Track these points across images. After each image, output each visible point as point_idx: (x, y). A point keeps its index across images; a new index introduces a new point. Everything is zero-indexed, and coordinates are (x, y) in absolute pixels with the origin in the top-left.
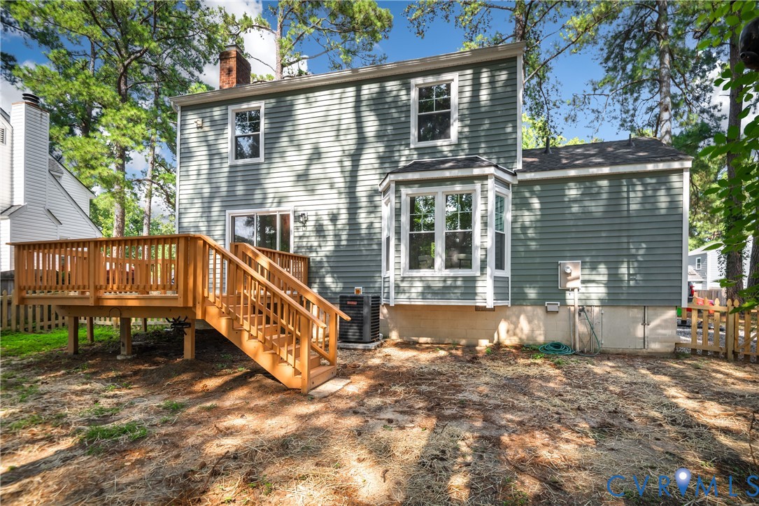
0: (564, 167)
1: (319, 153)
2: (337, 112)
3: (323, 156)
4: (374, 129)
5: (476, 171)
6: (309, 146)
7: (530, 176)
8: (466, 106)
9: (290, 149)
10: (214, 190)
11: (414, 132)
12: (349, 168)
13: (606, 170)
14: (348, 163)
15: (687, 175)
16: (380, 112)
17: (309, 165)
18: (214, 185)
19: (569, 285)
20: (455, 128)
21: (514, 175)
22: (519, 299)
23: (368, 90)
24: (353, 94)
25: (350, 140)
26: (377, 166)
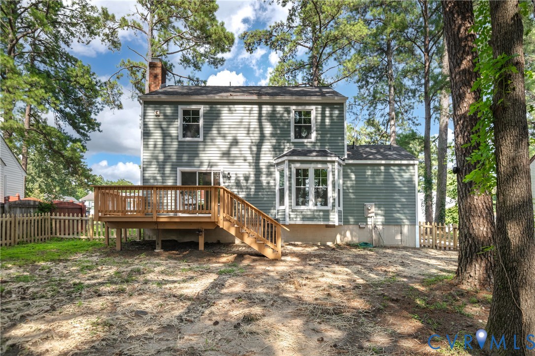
0: (366, 159)
1: (237, 142)
2: (247, 121)
3: (240, 144)
4: (269, 132)
5: (329, 159)
6: (231, 138)
7: (351, 162)
8: (319, 124)
9: (219, 138)
10: (167, 158)
11: (292, 134)
12: (255, 152)
13: (383, 162)
14: (254, 149)
15: (416, 167)
16: (273, 121)
17: (230, 148)
18: (167, 155)
19: (369, 215)
20: (314, 135)
21: (344, 160)
22: (347, 222)
23: (266, 109)
24: (257, 109)
25: (256, 136)
26: (271, 150)
